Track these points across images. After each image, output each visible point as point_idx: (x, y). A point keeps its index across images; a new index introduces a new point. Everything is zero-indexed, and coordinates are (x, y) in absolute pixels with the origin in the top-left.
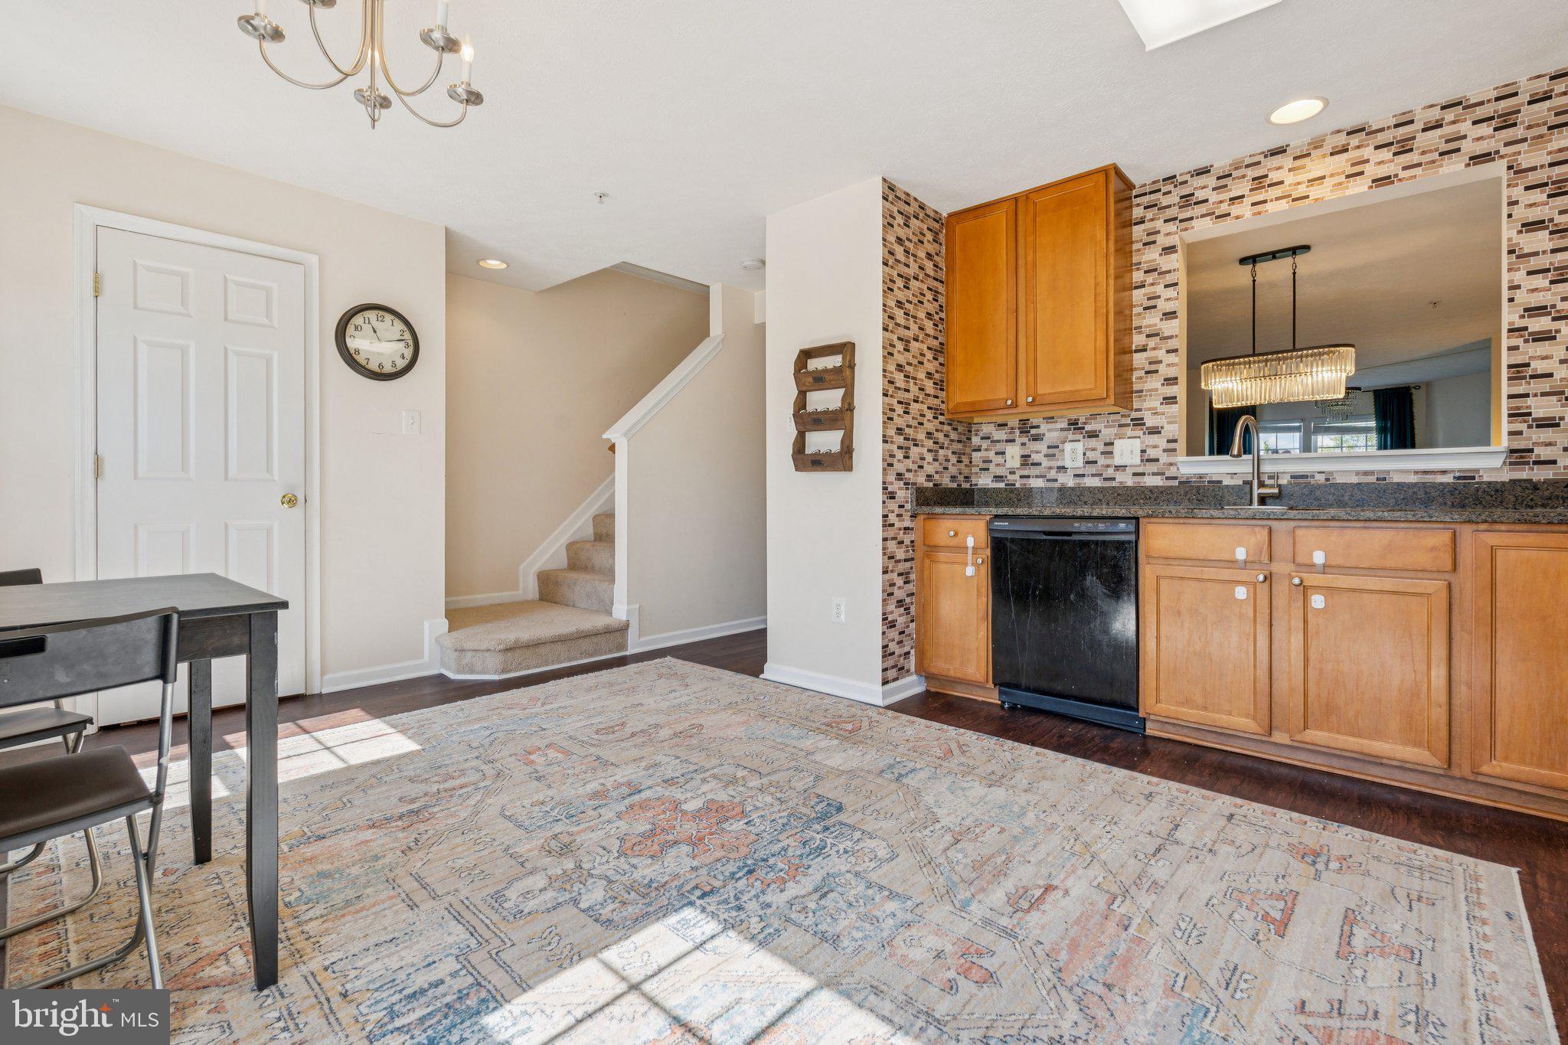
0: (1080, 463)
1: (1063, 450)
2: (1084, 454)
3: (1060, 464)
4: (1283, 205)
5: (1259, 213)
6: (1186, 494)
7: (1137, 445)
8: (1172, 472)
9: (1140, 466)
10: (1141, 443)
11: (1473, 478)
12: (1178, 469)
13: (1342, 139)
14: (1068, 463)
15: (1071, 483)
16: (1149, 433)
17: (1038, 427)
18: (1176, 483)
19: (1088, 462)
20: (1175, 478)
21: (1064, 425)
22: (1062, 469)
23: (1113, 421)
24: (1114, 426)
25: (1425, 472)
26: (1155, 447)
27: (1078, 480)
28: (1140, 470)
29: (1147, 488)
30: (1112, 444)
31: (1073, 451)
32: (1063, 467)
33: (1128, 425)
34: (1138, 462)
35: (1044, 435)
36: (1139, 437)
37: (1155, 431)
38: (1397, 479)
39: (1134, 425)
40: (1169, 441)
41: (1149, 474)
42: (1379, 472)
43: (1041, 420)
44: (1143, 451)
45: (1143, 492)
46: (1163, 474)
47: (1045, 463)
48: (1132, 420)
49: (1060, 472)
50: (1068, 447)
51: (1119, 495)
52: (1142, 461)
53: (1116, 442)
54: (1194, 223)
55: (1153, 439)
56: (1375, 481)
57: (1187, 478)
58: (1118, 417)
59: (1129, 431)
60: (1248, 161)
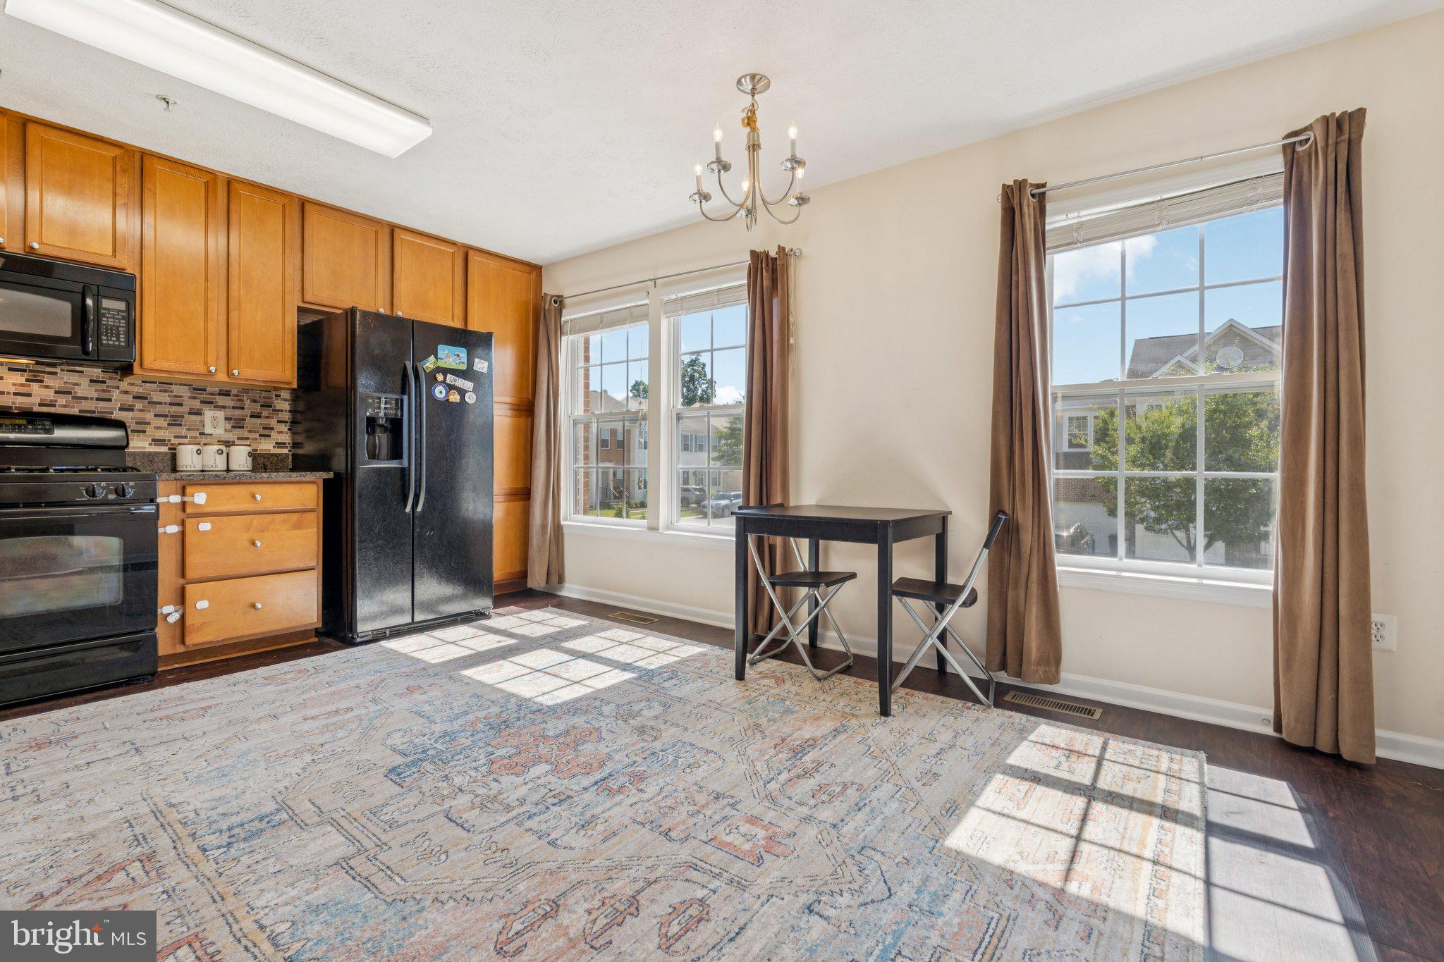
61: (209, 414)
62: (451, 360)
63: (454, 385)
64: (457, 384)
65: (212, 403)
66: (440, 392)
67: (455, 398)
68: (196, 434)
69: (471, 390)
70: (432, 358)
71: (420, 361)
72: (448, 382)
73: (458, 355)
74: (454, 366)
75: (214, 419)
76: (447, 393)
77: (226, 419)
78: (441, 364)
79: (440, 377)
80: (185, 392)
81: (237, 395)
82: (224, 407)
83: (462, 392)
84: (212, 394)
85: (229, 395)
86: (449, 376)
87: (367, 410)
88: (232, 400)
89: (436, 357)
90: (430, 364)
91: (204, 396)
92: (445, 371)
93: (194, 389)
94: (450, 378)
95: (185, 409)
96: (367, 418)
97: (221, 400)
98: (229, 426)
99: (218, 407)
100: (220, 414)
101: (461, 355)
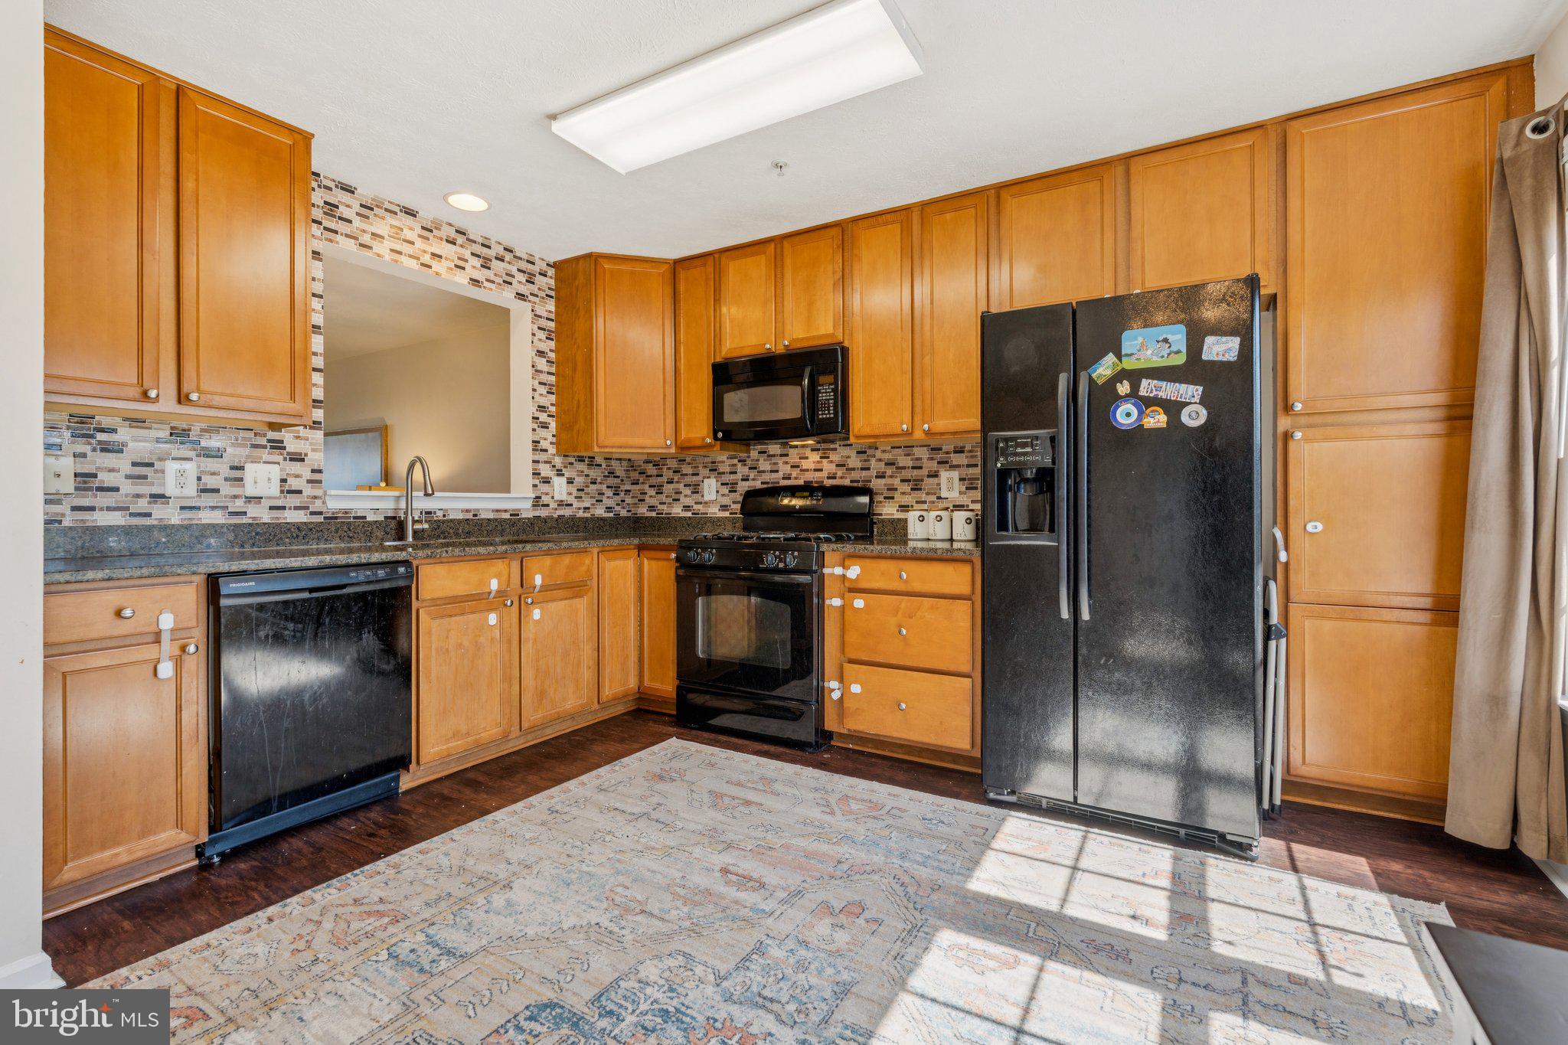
0: (191, 490)
1: (163, 472)
2: (199, 479)
3: (155, 490)
4: (413, 264)
5: (396, 261)
6: (337, 531)
7: (275, 472)
8: (317, 506)
9: (279, 498)
10: (281, 470)
11: (518, 515)
12: (324, 503)
13: (453, 234)
14: (171, 490)
15: (175, 518)
16: (291, 460)
17: (114, 431)
18: (320, 519)
19: (204, 491)
20: (320, 513)
21: (164, 434)
22: (158, 497)
23: (244, 439)
24: (245, 446)
25: (497, 511)
26: (297, 476)
27: (188, 514)
28: (280, 503)
29: (293, 524)
30: (242, 468)
31: (182, 473)
32: (162, 496)
33: (265, 447)
34: (277, 493)
35: (124, 444)
36: (279, 463)
37: (298, 458)
38: (483, 516)
39: (272, 448)
40: (313, 471)
41: (290, 509)
42: (475, 510)
43: (119, 420)
44: (283, 481)
45: (289, 530)
46: (307, 508)
47: (127, 488)
48: (269, 441)
49: (155, 502)
50: (172, 467)
51: (257, 534)
52: (282, 492)
53: (249, 467)
54: (339, 238)
55: (296, 467)
56: (471, 517)
57: (333, 514)
58: (251, 434)
59: (265, 454)
60: (387, 205)
61: (945, 475)
62: (1149, 352)
63: (1156, 398)
64: (1162, 395)
65: (947, 462)
66: (1125, 415)
67: (1157, 420)
68: (933, 498)
69: (1197, 399)
70: (1110, 358)
71: (1086, 369)
72: (1143, 392)
73: (1166, 340)
74: (1157, 362)
75: (950, 480)
76: (1141, 413)
77: (961, 480)
78: (1128, 364)
79: (1124, 388)
80: (922, 453)
81: (971, 451)
82: (958, 466)
83: (1173, 408)
84: (947, 453)
85: (963, 452)
86: (1144, 383)
87: (997, 460)
88: (967, 457)
89: (1119, 356)
90: (1104, 369)
91: (940, 456)
92: (1135, 377)
93: (932, 449)
94: (1147, 387)
95: (925, 472)
96: (999, 470)
97: (956, 459)
98: (963, 488)
99: (953, 467)
100: (955, 475)
101: (1171, 338)
